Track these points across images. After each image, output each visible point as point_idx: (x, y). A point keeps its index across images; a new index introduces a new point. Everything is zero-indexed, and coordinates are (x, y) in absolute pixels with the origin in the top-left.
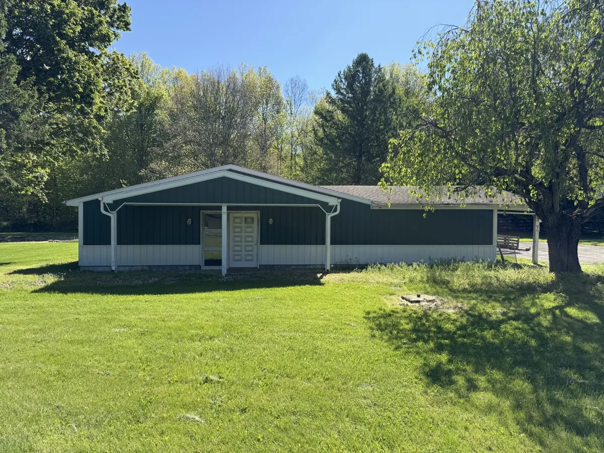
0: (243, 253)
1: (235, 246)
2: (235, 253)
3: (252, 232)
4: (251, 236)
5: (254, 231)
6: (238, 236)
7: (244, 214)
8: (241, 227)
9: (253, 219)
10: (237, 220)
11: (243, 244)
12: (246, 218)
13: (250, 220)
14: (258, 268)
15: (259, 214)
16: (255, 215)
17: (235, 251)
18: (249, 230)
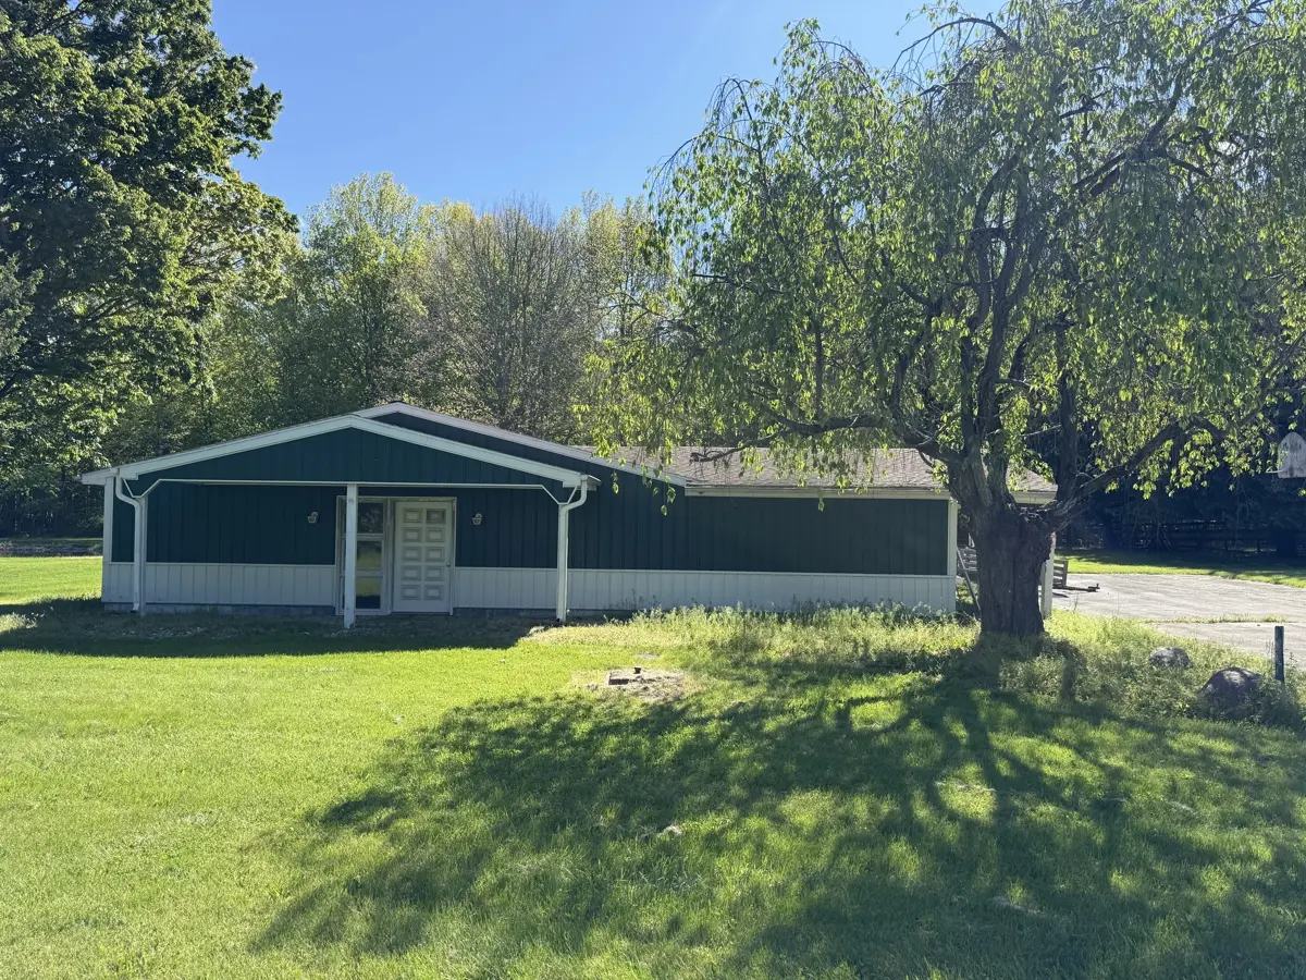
0: (423, 583)
1: (407, 568)
2: (407, 583)
3: (441, 541)
4: (439, 549)
5: (445, 538)
6: (413, 549)
7: (425, 504)
8: (417, 530)
9: (443, 513)
10: (411, 516)
11: (423, 564)
12: (429, 512)
13: (435, 516)
14: (451, 614)
15: (455, 504)
16: (448, 505)
17: (405, 578)
18: (434, 536)
